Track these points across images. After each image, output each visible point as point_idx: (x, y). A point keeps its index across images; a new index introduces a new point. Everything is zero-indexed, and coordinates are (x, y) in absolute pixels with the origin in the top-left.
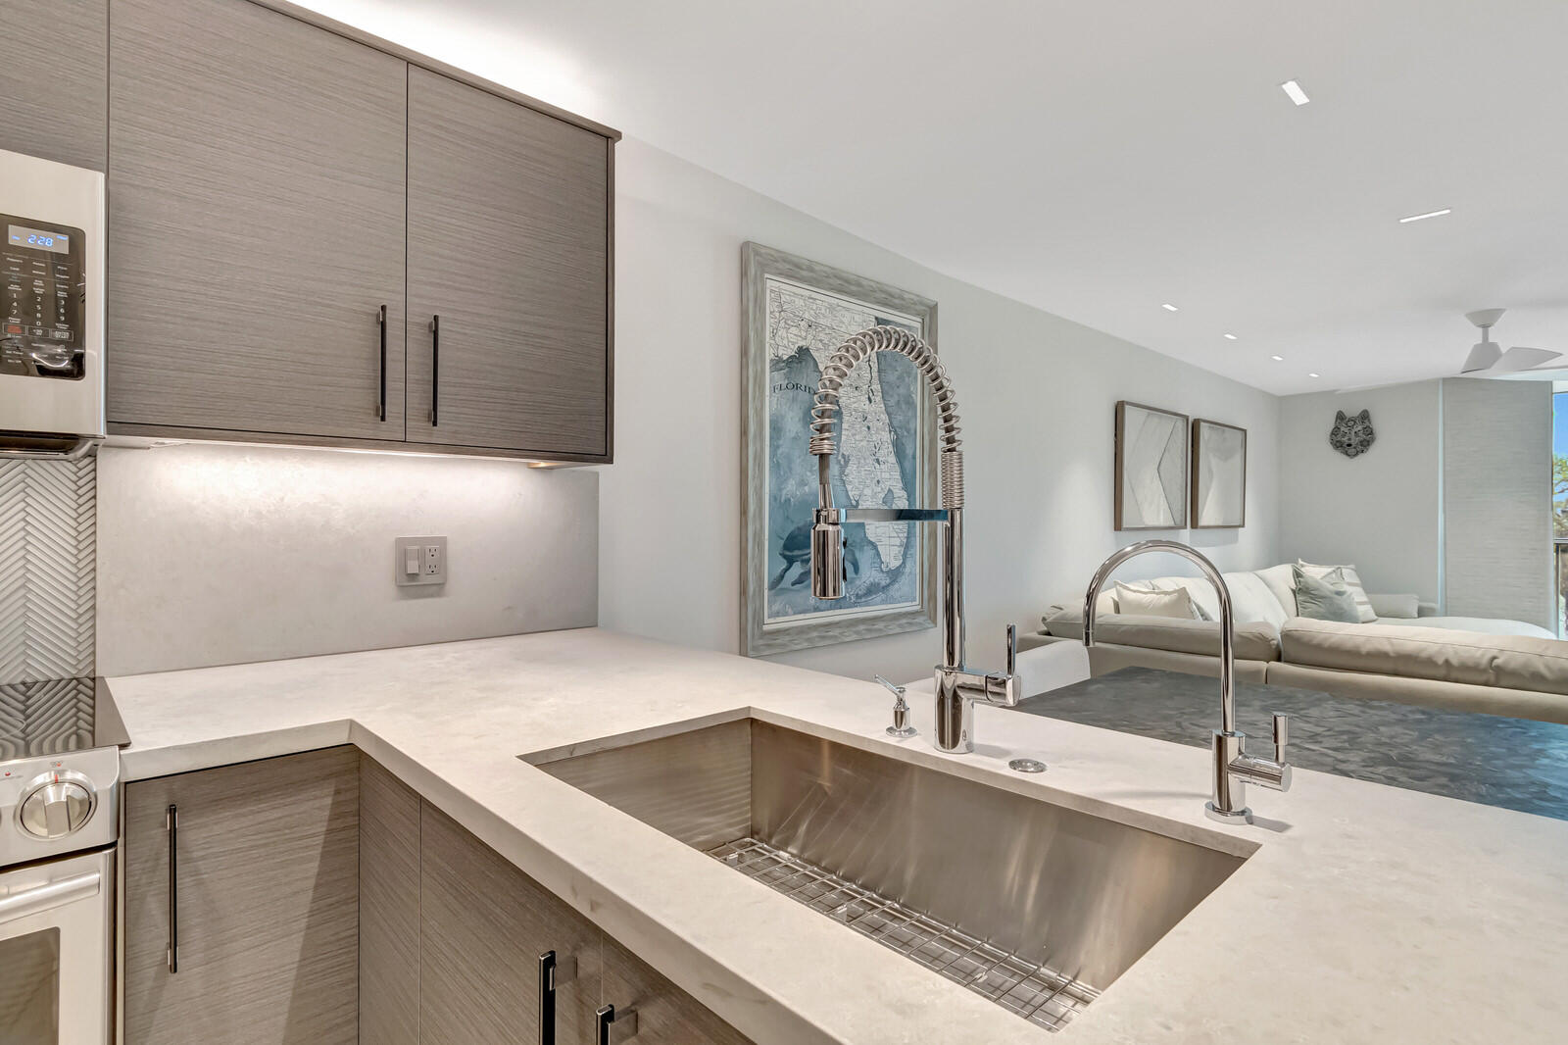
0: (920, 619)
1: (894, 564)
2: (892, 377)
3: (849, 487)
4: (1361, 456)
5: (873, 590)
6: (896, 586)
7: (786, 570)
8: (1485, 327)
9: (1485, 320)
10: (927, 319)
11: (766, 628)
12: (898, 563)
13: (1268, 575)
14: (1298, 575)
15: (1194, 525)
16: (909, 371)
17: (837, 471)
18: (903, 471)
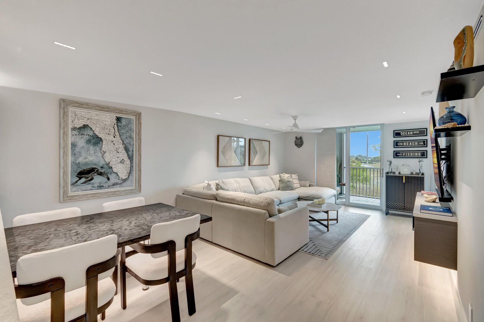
0: (135, 191)
1: (124, 178)
2: (123, 131)
3: (106, 159)
4: (301, 147)
5: (114, 184)
6: (125, 183)
7: (78, 180)
8: (295, 120)
9: (295, 118)
10: (138, 116)
11: (69, 195)
12: (126, 177)
13: (273, 177)
14: (280, 177)
15: (249, 165)
16: (131, 130)
17: (100, 155)
18: (128, 155)
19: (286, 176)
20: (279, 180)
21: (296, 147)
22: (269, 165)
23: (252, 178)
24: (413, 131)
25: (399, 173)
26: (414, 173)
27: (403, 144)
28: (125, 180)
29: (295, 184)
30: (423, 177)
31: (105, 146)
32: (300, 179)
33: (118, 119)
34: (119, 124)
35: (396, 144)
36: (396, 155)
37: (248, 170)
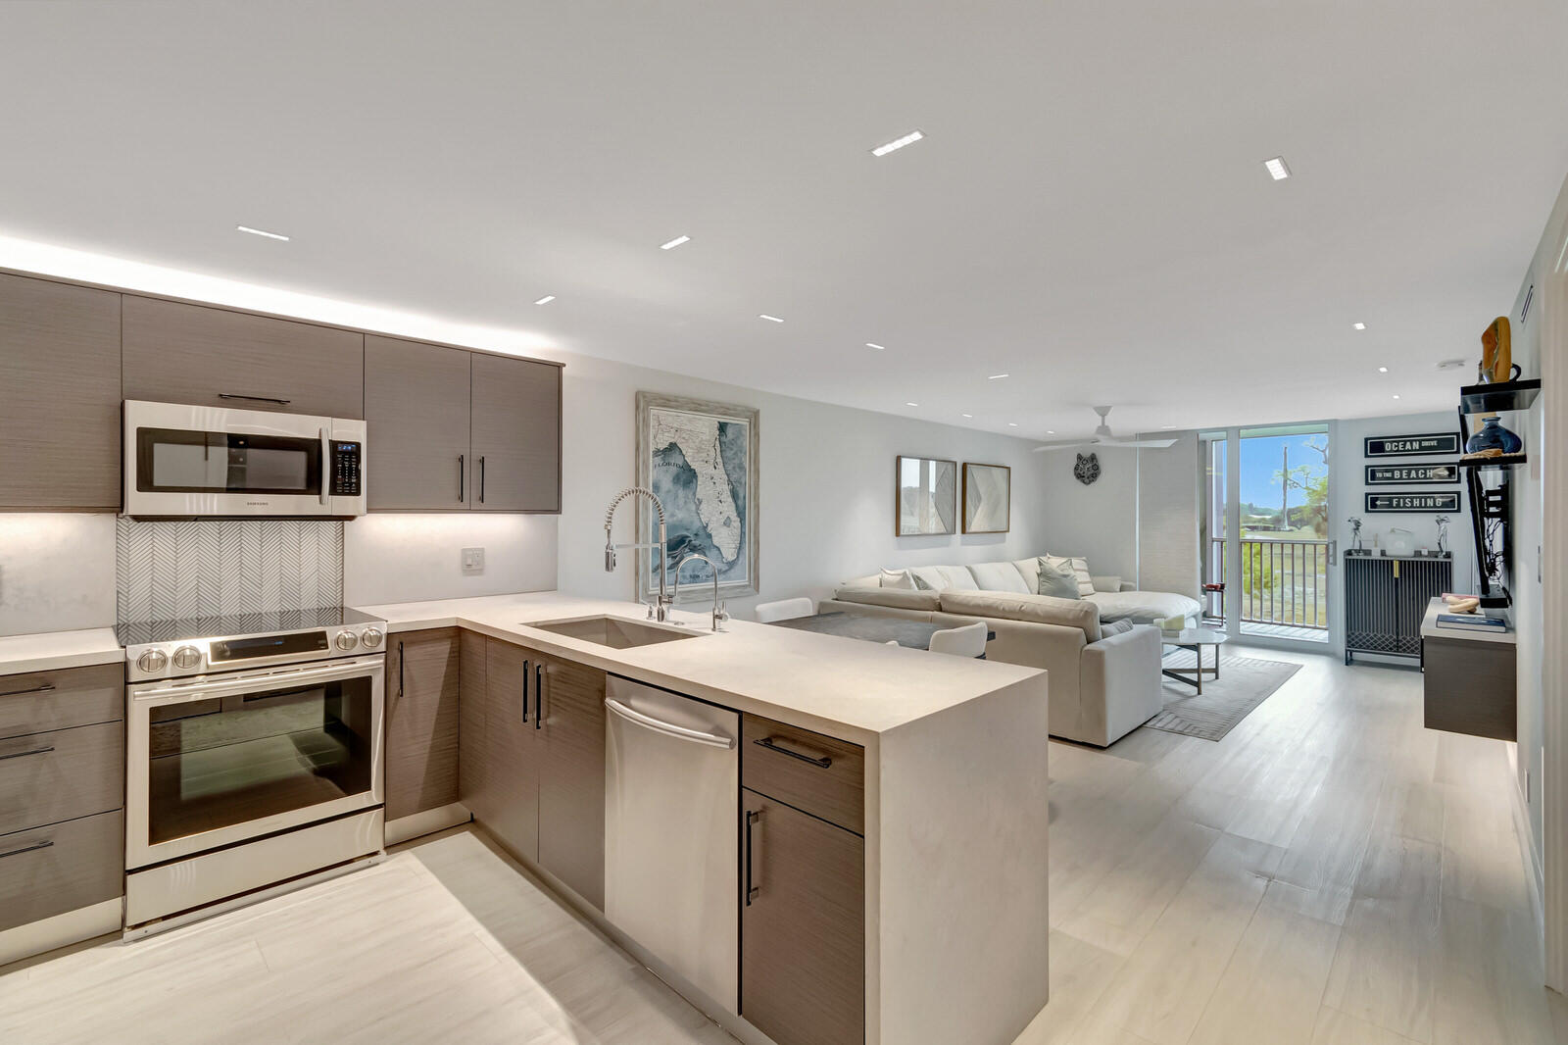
0: (748, 589)
1: (731, 558)
2: (729, 454)
3: (702, 516)
4: (1092, 484)
6: (732, 571)
8: (1102, 416)
9: (1103, 411)
10: (753, 419)
11: (650, 593)
12: (734, 558)
13: (1022, 563)
14: (1040, 564)
15: (964, 531)
16: (741, 450)
17: (694, 508)
18: (737, 506)
19: (1054, 563)
20: (1039, 571)
21: (1079, 483)
22: (1008, 531)
23: (975, 567)
24: (1420, 441)
25: (1383, 553)
26: (1425, 552)
27: (1393, 475)
28: (731, 564)
29: (1080, 583)
30: (1450, 563)
31: (703, 488)
32: (1092, 572)
33: (722, 427)
34: (723, 439)
35: (1371, 475)
36: (1372, 504)
37: (963, 544)
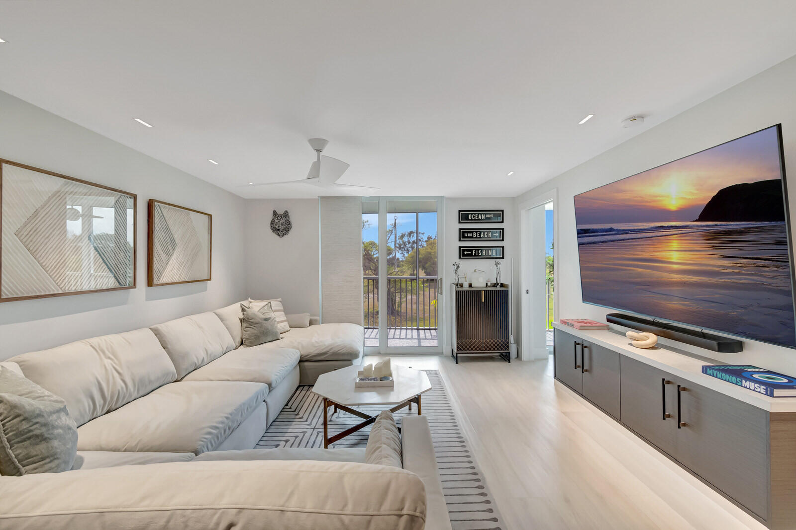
4: (285, 237)
8: (319, 151)
9: (318, 146)
13: (222, 311)
14: (243, 310)
15: (150, 283)
19: (256, 307)
20: (242, 317)
22: (210, 279)
23: (162, 327)
24: (486, 214)
25: (470, 286)
26: (489, 284)
27: (473, 235)
29: (279, 322)
30: (508, 290)
35: (464, 235)
36: (466, 254)
37: (149, 298)
